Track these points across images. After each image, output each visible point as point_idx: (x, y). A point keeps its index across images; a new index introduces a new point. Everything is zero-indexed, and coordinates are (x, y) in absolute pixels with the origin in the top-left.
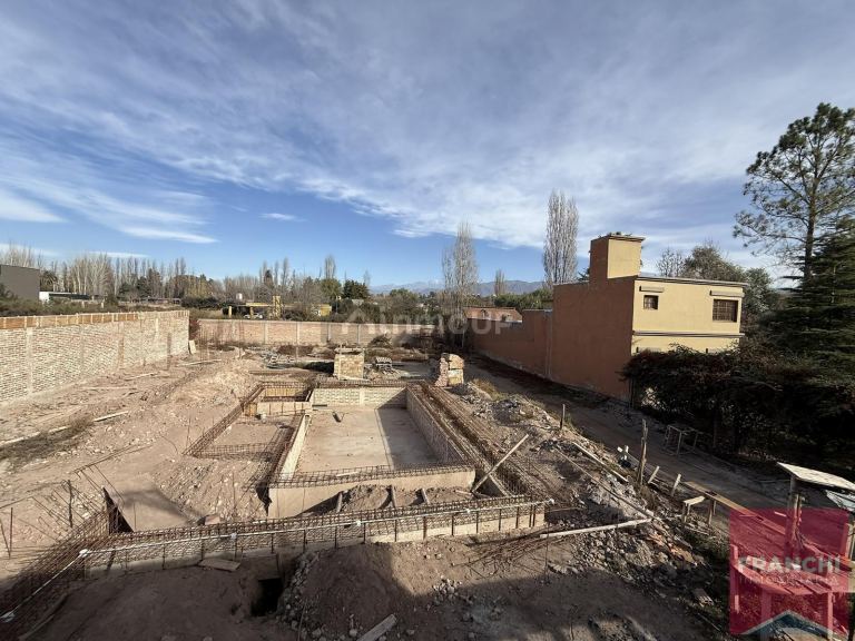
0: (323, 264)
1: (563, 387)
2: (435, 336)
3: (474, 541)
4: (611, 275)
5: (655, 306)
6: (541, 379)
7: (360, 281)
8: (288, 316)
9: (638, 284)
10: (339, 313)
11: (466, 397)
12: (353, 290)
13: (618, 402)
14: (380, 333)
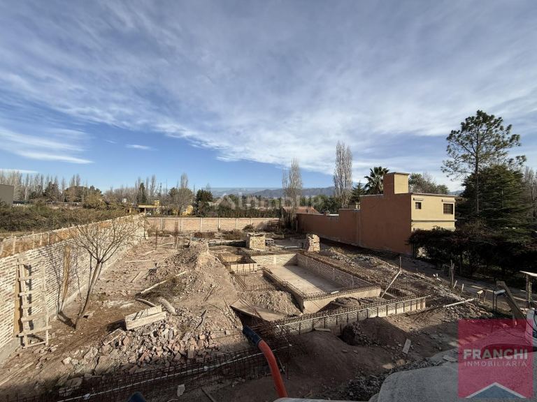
0: (179, 179)
2: (279, 224)
3: (407, 315)
4: (396, 192)
5: (420, 207)
6: (354, 246)
9: (413, 197)
14: (249, 224)
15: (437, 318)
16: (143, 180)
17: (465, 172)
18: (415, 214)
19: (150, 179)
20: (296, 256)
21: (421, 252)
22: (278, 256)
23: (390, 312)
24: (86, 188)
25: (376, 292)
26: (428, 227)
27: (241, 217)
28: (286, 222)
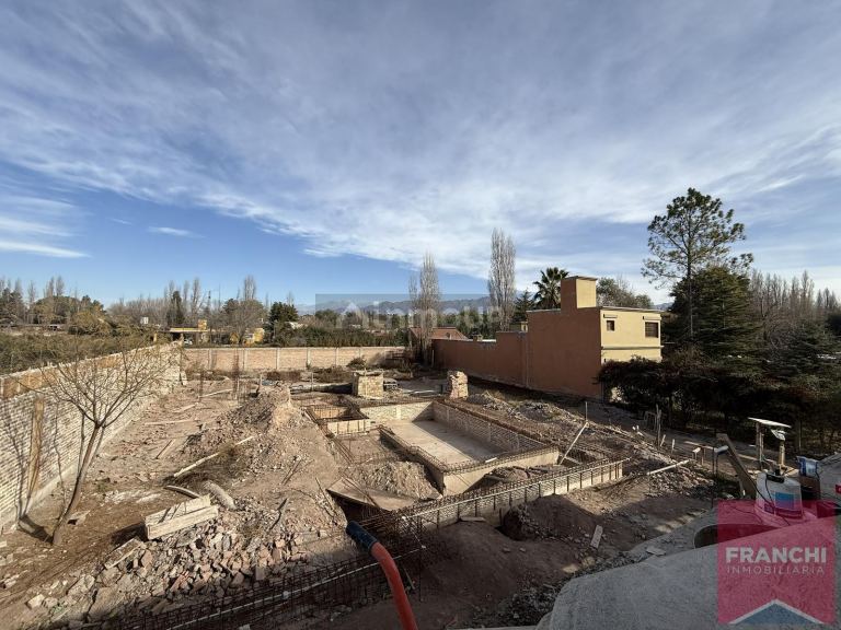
1: (542, 393)
3: (596, 489)
4: (579, 306)
5: (613, 328)
9: (602, 312)
13: (592, 401)
14: (357, 356)
15: (640, 492)
16: (179, 286)
17: (674, 276)
18: (607, 338)
19: (191, 284)
20: (431, 406)
21: (616, 394)
22: (403, 406)
23: (572, 487)
24: (74, 300)
25: (552, 457)
26: (624, 357)
27: (343, 345)
28: (416, 353)
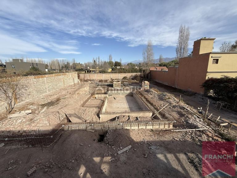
0: (109, 58)
1: (180, 90)
2: (140, 76)
4: (201, 53)
5: (217, 63)
7: (119, 61)
8: (101, 72)
9: (211, 55)
10: (114, 71)
11: (150, 93)
12: (117, 64)
13: (199, 94)
14: (125, 76)
16: (95, 59)
25: (149, 115)
27: (121, 73)
28: (144, 75)
